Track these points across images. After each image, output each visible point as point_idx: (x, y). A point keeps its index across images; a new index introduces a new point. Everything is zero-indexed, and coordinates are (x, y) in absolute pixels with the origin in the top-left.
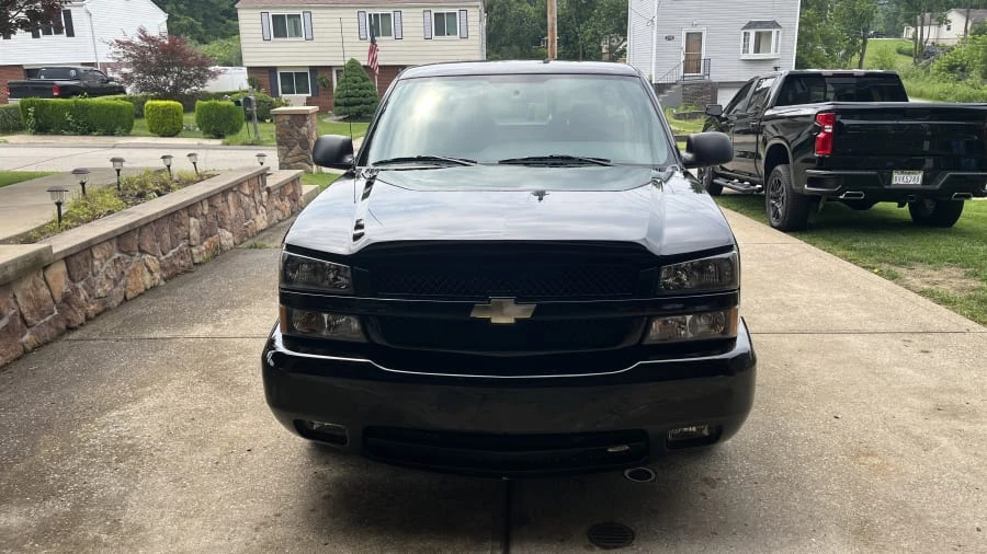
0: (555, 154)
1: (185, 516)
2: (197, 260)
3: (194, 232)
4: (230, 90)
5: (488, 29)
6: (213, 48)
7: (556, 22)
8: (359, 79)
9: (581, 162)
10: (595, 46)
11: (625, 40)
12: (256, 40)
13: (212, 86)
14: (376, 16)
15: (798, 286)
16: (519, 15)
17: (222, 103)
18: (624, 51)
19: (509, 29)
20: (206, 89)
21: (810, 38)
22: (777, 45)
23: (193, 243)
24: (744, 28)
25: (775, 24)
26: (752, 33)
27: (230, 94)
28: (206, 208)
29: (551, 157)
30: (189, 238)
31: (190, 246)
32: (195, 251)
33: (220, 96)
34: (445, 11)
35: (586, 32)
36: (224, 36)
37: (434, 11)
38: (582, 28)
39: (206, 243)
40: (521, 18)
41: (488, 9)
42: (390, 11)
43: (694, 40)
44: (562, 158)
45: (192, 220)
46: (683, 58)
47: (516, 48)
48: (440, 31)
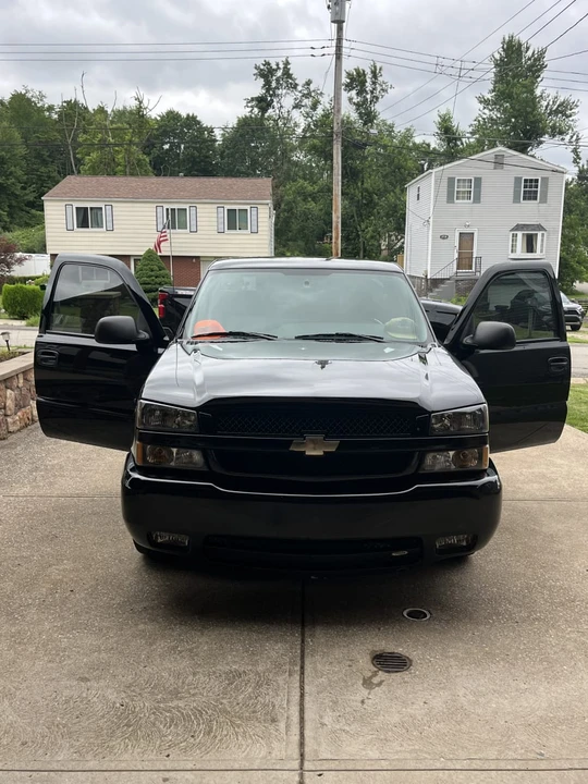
0: (340, 332)
1: (20, 643)
2: (11, 429)
3: (9, 403)
4: (33, 274)
5: (276, 225)
6: (16, 235)
7: (340, 220)
8: (156, 268)
9: (361, 339)
10: (376, 243)
11: (403, 237)
12: (61, 230)
13: (18, 271)
14: (173, 210)
15: (559, 461)
16: (305, 213)
17: (27, 286)
18: (402, 248)
19: (295, 226)
20: (12, 274)
21: (573, 240)
22: (542, 245)
23: (9, 413)
24: (512, 230)
25: (540, 228)
26: (520, 234)
27: (33, 278)
28: (21, 381)
29: (337, 334)
30: (5, 408)
31: (6, 415)
32: (9, 420)
33: (24, 280)
34: (237, 207)
35: (367, 229)
36: (28, 225)
37: (227, 207)
38: (363, 226)
39: (19, 414)
40: (306, 216)
41: (277, 206)
42: (186, 206)
43: (466, 239)
44: (346, 335)
45: (9, 391)
46: (456, 256)
47: (301, 243)
48: (232, 226)
